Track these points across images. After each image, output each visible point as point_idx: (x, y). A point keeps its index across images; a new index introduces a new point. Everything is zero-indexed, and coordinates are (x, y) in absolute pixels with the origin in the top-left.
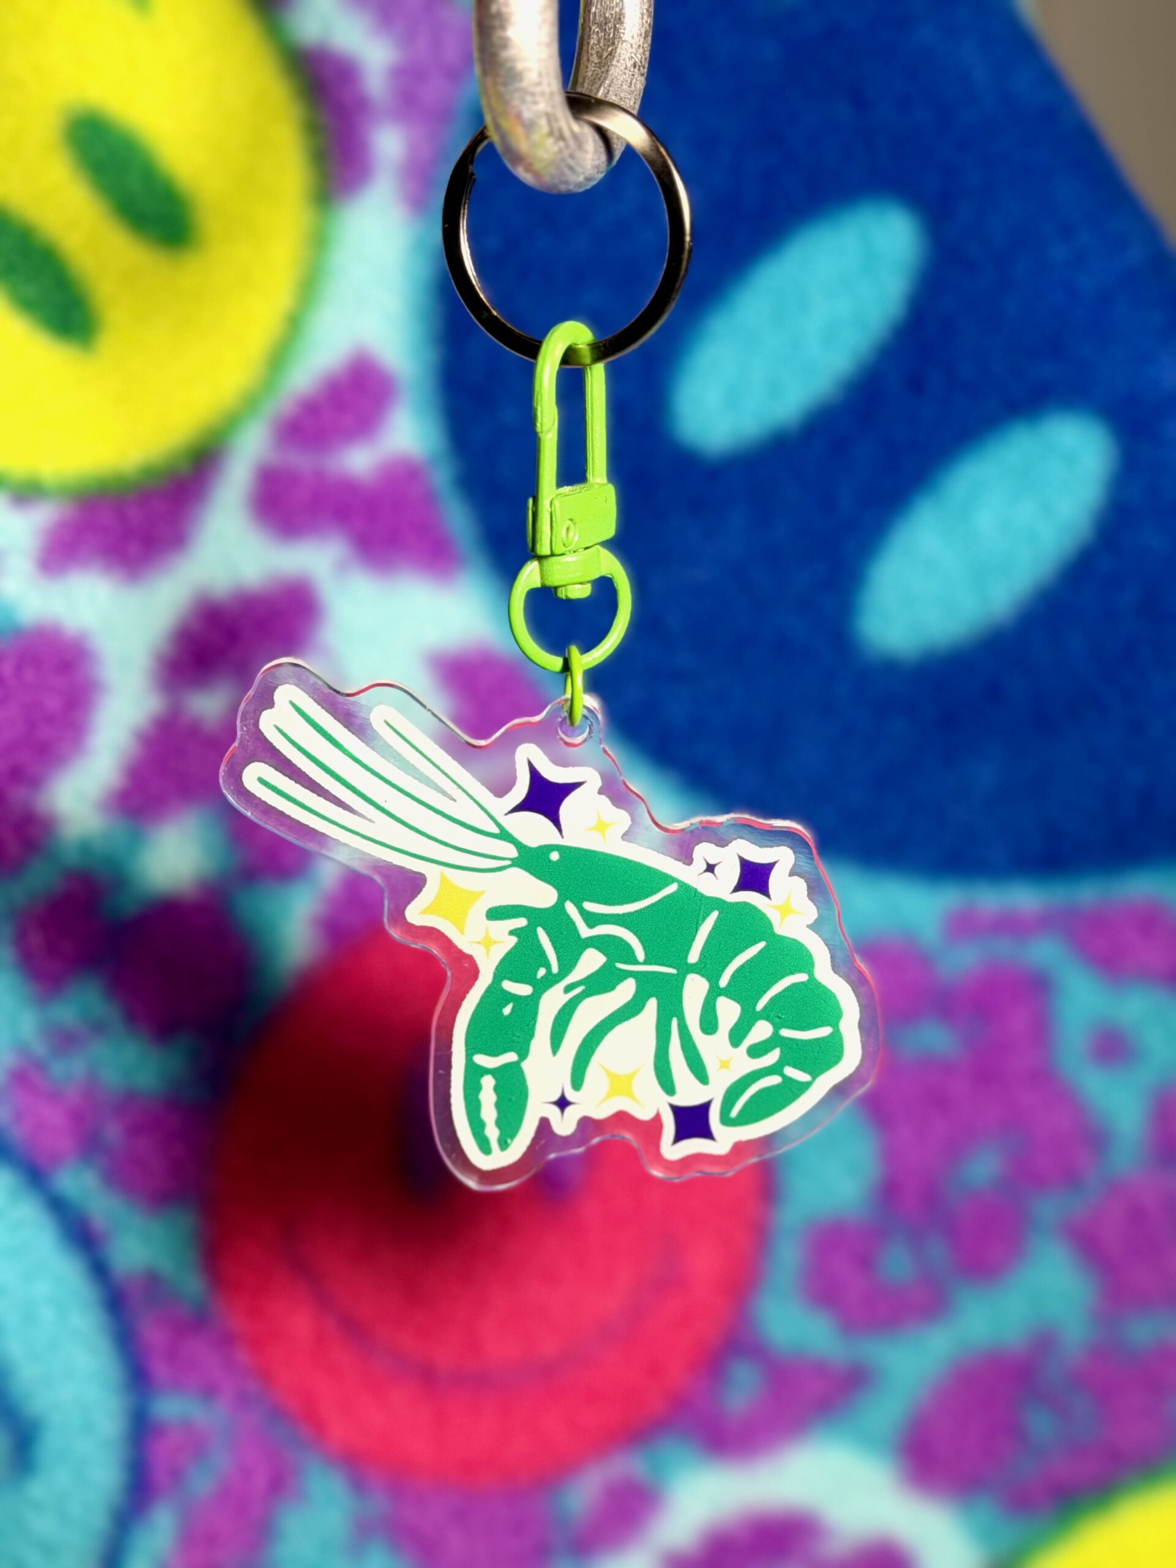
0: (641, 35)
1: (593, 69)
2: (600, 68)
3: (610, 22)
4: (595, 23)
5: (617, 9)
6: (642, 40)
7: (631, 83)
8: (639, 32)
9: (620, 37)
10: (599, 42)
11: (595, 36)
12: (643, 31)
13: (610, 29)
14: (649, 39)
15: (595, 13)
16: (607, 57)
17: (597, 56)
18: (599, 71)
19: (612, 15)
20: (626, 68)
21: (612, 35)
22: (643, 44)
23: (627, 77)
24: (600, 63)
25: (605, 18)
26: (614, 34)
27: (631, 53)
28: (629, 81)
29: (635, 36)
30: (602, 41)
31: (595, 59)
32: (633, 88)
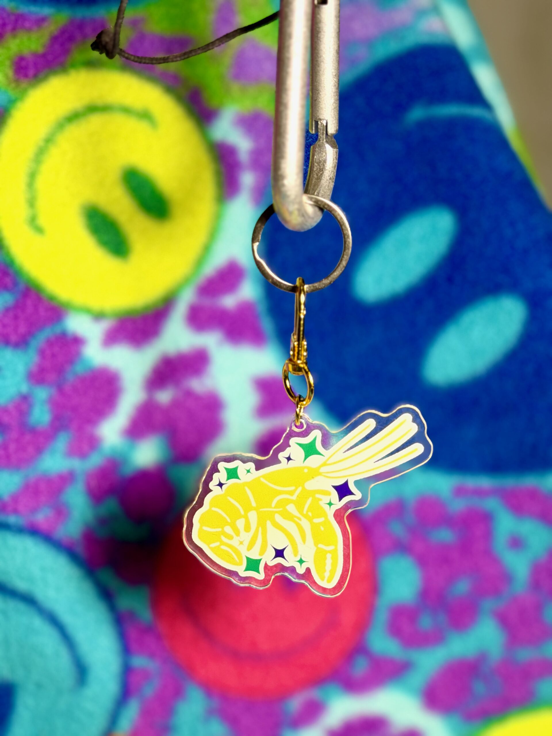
0: (333, 167)
1: (315, 180)
2: (317, 180)
3: (321, 162)
4: (316, 162)
5: (324, 158)
6: (333, 169)
7: (329, 186)
8: (332, 166)
9: (325, 168)
10: (317, 170)
11: (316, 167)
12: (334, 166)
13: (321, 165)
14: (336, 168)
15: (316, 159)
16: (320, 176)
17: (316, 175)
18: (317, 181)
19: (322, 159)
20: (327, 180)
21: (322, 167)
22: (334, 170)
23: (327, 184)
24: (317, 178)
25: (319, 160)
26: (323, 167)
27: (329, 174)
28: (328, 185)
29: (331, 168)
30: (318, 170)
31: (315, 176)
32: (329, 188)
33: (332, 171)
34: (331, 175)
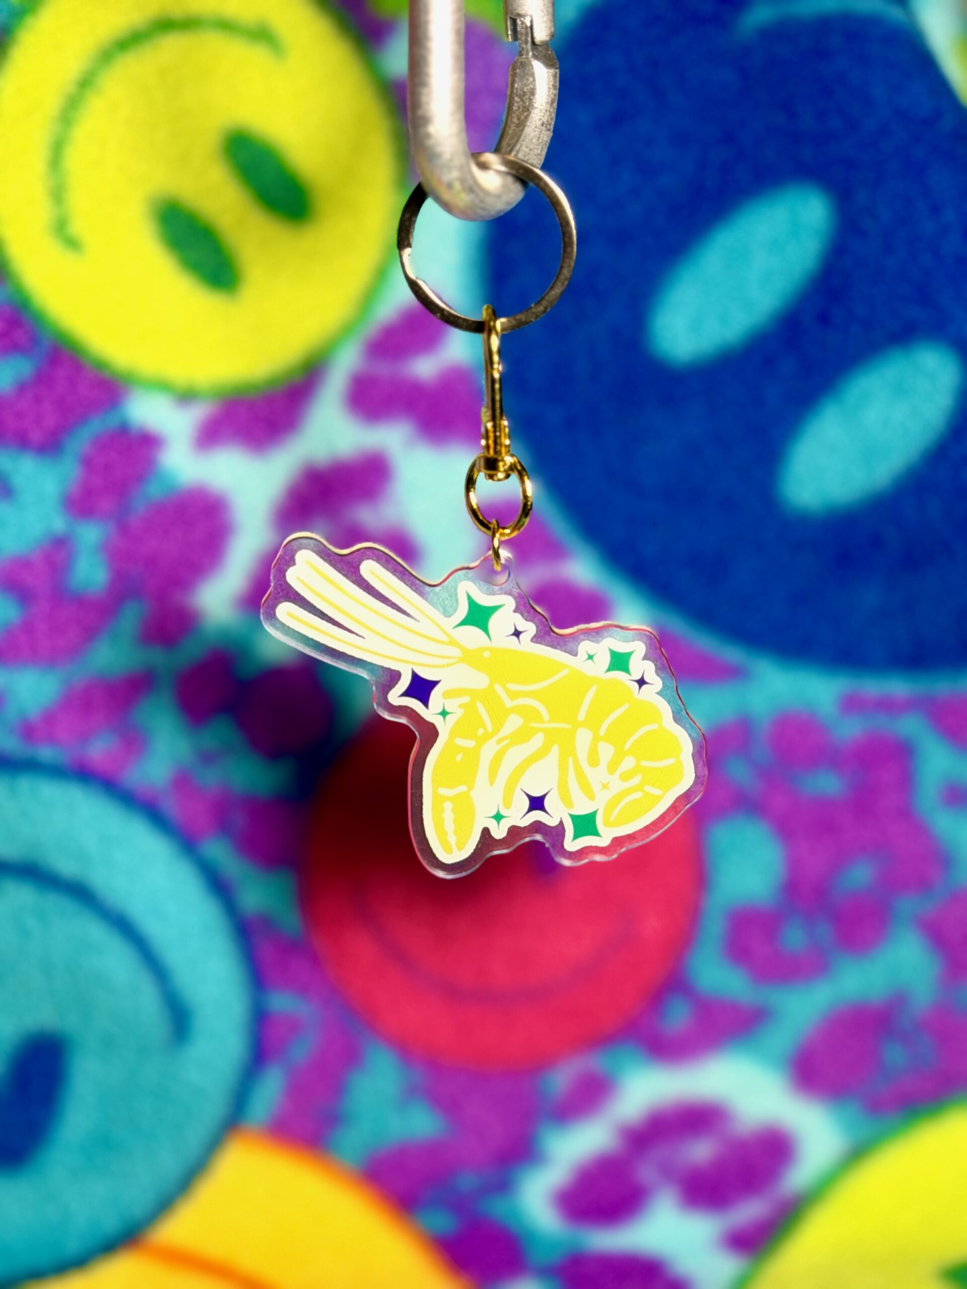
0: (548, 103)
1: (513, 128)
3: (527, 94)
4: (517, 96)
5: (531, 86)
8: (546, 101)
9: (533, 105)
10: (519, 109)
11: (517, 105)
12: (550, 100)
13: (526, 100)
14: (555, 105)
16: (523, 119)
17: (518, 118)
18: (518, 129)
19: (528, 89)
20: (536, 127)
22: (550, 108)
23: (536, 133)
24: (518, 124)
25: (524, 92)
26: (529, 104)
27: (540, 116)
29: (544, 105)
31: (515, 120)
32: (541, 140)
33: (547, 110)
34: (543, 117)
